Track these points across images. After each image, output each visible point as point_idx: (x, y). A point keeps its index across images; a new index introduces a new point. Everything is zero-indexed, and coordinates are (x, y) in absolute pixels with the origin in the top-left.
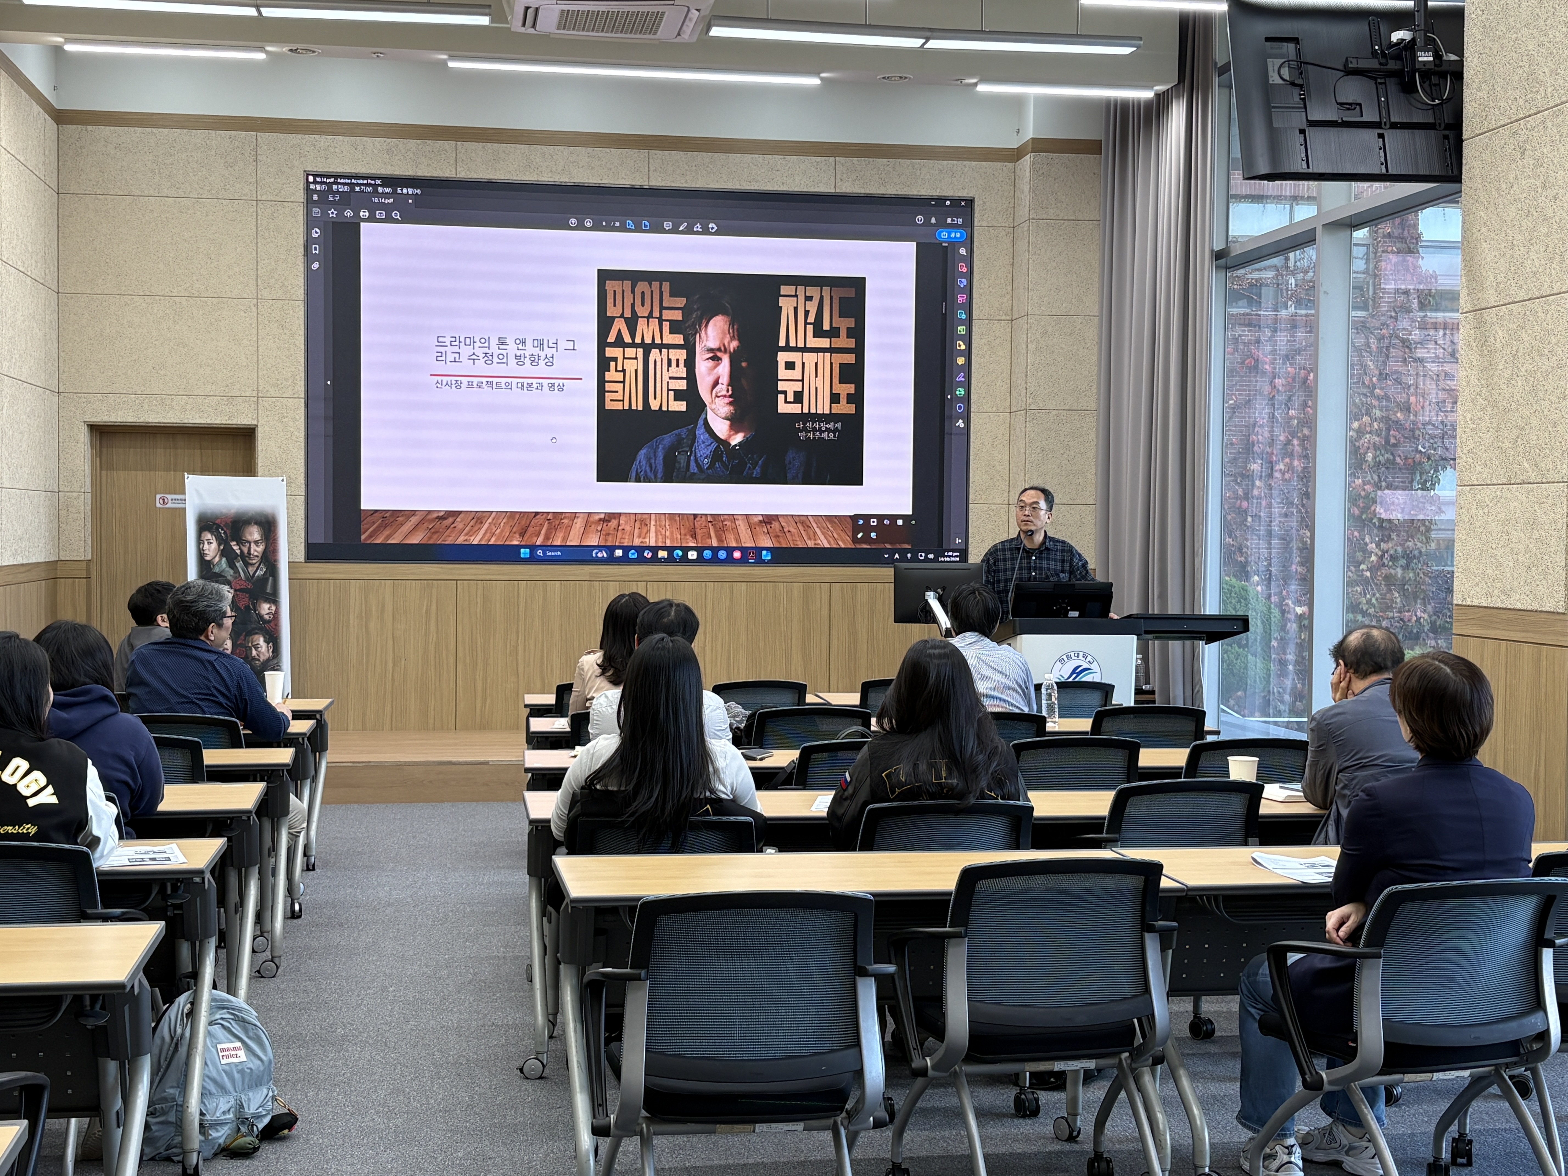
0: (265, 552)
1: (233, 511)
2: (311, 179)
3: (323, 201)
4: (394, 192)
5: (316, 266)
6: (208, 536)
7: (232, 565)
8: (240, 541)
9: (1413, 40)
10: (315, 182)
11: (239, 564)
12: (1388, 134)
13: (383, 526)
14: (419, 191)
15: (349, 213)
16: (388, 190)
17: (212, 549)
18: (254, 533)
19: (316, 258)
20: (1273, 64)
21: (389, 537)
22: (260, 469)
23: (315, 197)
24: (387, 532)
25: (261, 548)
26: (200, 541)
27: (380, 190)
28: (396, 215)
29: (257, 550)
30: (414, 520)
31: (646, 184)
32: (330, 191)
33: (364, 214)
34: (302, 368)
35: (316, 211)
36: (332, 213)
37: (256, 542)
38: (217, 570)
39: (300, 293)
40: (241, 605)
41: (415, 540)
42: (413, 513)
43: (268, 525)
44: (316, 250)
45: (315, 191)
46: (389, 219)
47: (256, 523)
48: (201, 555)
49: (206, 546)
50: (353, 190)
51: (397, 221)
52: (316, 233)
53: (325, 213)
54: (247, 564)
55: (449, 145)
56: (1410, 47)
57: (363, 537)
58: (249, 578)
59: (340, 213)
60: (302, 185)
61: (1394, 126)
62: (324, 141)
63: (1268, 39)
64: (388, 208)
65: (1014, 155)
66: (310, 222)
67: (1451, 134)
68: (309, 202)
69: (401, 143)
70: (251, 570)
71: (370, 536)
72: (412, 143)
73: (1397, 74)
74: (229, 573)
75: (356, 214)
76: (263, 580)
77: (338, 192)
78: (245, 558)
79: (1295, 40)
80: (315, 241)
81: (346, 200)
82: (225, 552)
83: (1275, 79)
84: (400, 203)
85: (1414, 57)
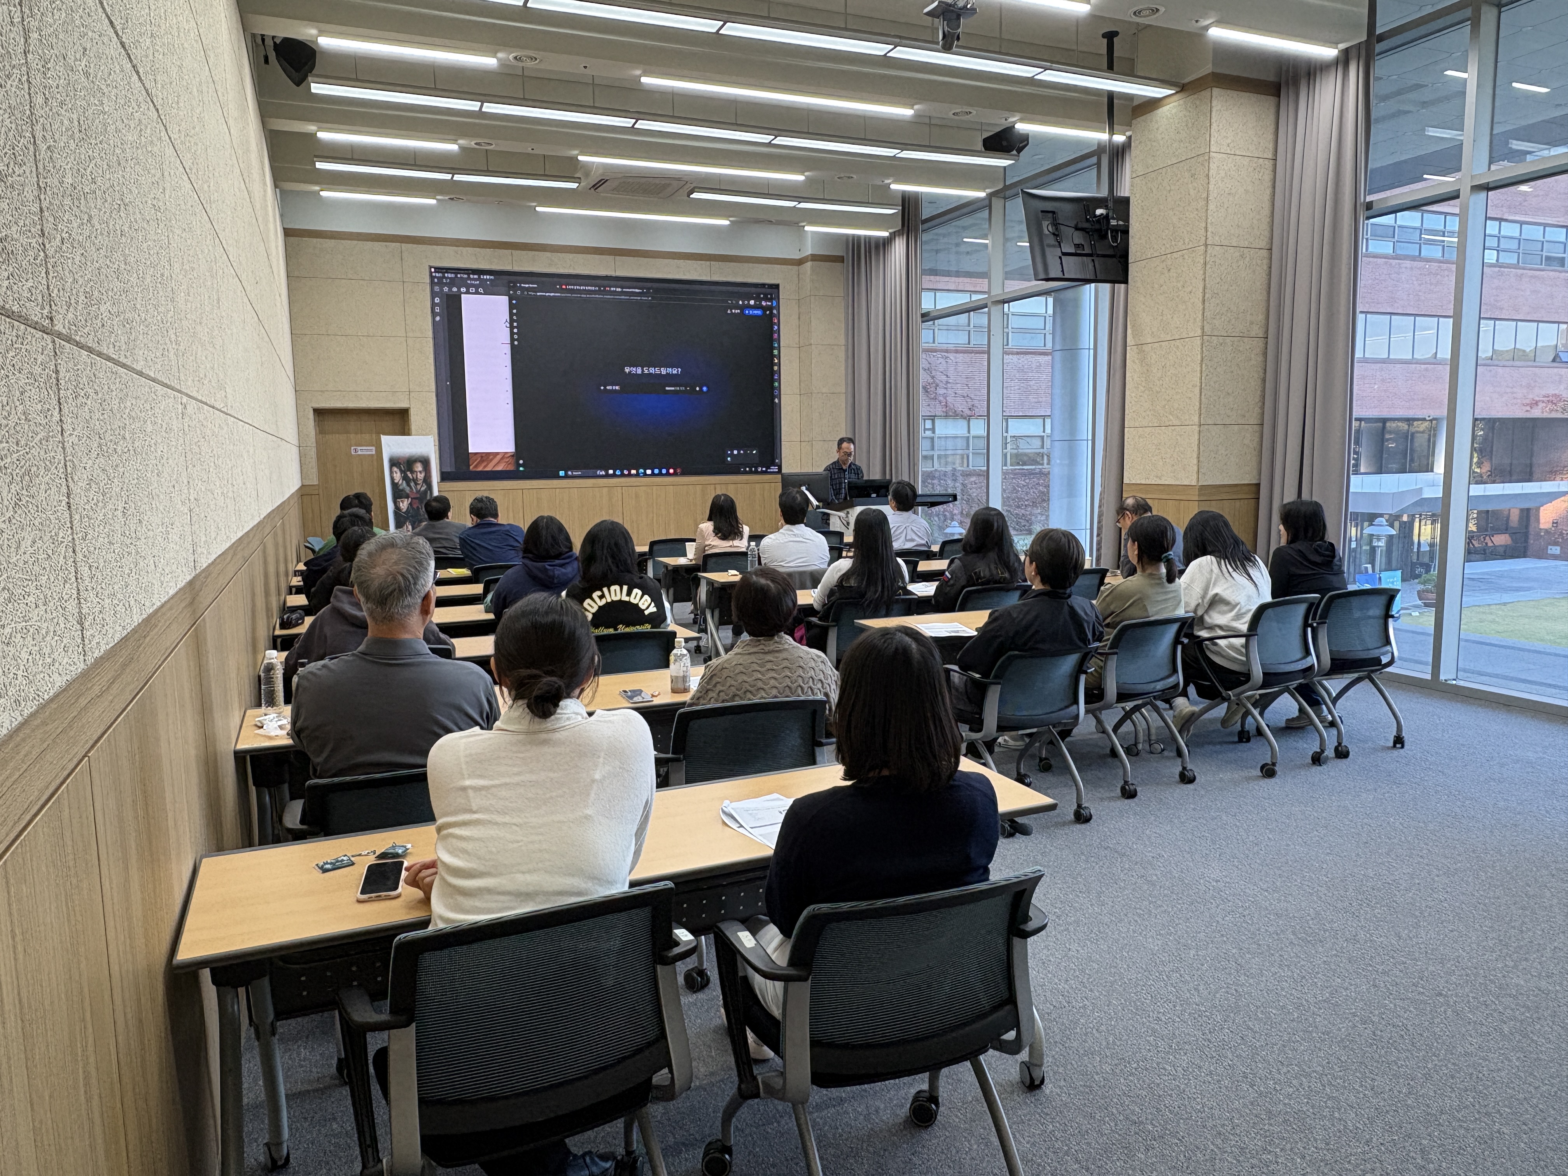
0: (425, 476)
1: (407, 455)
2: (433, 270)
3: (440, 283)
4: (479, 277)
5: (438, 318)
6: (395, 469)
7: (408, 485)
8: (412, 472)
9: (1107, 214)
10: (435, 272)
11: (412, 484)
12: (1097, 260)
13: (482, 461)
14: (492, 277)
15: (455, 289)
16: (476, 277)
17: (398, 476)
18: (419, 467)
19: (438, 314)
20: (1045, 224)
21: (485, 467)
22: (413, 431)
23: (436, 280)
24: (484, 465)
25: (423, 475)
26: (391, 472)
27: (471, 276)
28: (481, 290)
29: (421, 476)
30: (499, 457)
31: (613, 274)
32: (444, 277)
33: (463, 290)
34: (433, 375)
35: (437, 289)
36: (446, 289)
37: (420, 472)
38: (401, 488)
39: (430, 334)
40: (415, 506)
41: (500, 468)
42: (497, 454)
43: (426, 462)
44: (437, 310)
45: (436, 277)
46: (477, 293)
47: (420, 461)
48: (392, 479)
49: (395, 475)
50: (456, 276)
51: (481, 294)
52: (437, 300)
53: (442, 290)
54: (416, 484)
55: (508, 252)
56: (1106, 218)
57: (471, 467)
58: (418, 492)
59: (450, 289)
60: (428, 274)
61: (1098, 256)
62: (439, 248)
63: (1042, 212)
64: (477, 287)
65: (800, 262)
66: (433, 295)
67: (1122, 260)
68: (432, 283)
69: (483, 251)
70: (419, 487)
71: (476, 466)
72: (489, 251)
73: (1099, 231)
74: (407, 489)
75: (459, 290)
76: (425, 492)
77: (448, 278)
78: (415, 481)
79: (1054, 213)
80: (437, 305)
81: (452, 283)
82: (405, 478)
83: (1046, 232)
84: (483, 283)
85: (1108, 222)
